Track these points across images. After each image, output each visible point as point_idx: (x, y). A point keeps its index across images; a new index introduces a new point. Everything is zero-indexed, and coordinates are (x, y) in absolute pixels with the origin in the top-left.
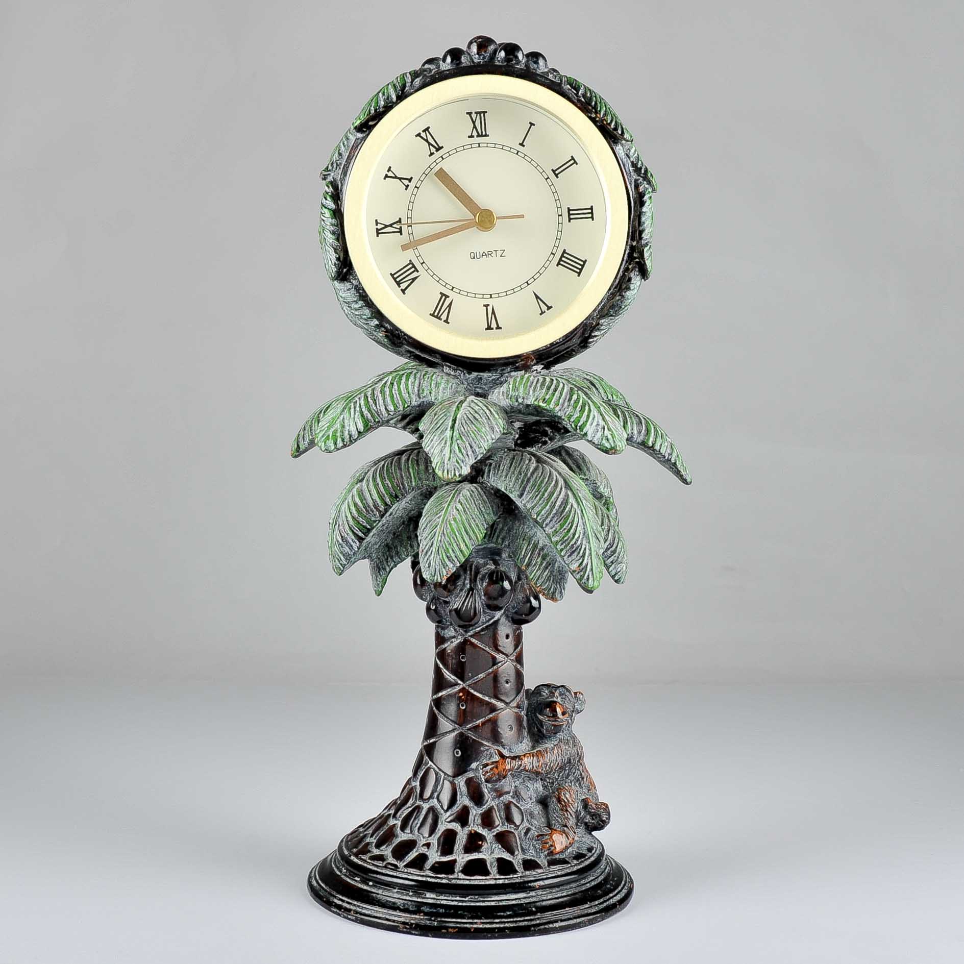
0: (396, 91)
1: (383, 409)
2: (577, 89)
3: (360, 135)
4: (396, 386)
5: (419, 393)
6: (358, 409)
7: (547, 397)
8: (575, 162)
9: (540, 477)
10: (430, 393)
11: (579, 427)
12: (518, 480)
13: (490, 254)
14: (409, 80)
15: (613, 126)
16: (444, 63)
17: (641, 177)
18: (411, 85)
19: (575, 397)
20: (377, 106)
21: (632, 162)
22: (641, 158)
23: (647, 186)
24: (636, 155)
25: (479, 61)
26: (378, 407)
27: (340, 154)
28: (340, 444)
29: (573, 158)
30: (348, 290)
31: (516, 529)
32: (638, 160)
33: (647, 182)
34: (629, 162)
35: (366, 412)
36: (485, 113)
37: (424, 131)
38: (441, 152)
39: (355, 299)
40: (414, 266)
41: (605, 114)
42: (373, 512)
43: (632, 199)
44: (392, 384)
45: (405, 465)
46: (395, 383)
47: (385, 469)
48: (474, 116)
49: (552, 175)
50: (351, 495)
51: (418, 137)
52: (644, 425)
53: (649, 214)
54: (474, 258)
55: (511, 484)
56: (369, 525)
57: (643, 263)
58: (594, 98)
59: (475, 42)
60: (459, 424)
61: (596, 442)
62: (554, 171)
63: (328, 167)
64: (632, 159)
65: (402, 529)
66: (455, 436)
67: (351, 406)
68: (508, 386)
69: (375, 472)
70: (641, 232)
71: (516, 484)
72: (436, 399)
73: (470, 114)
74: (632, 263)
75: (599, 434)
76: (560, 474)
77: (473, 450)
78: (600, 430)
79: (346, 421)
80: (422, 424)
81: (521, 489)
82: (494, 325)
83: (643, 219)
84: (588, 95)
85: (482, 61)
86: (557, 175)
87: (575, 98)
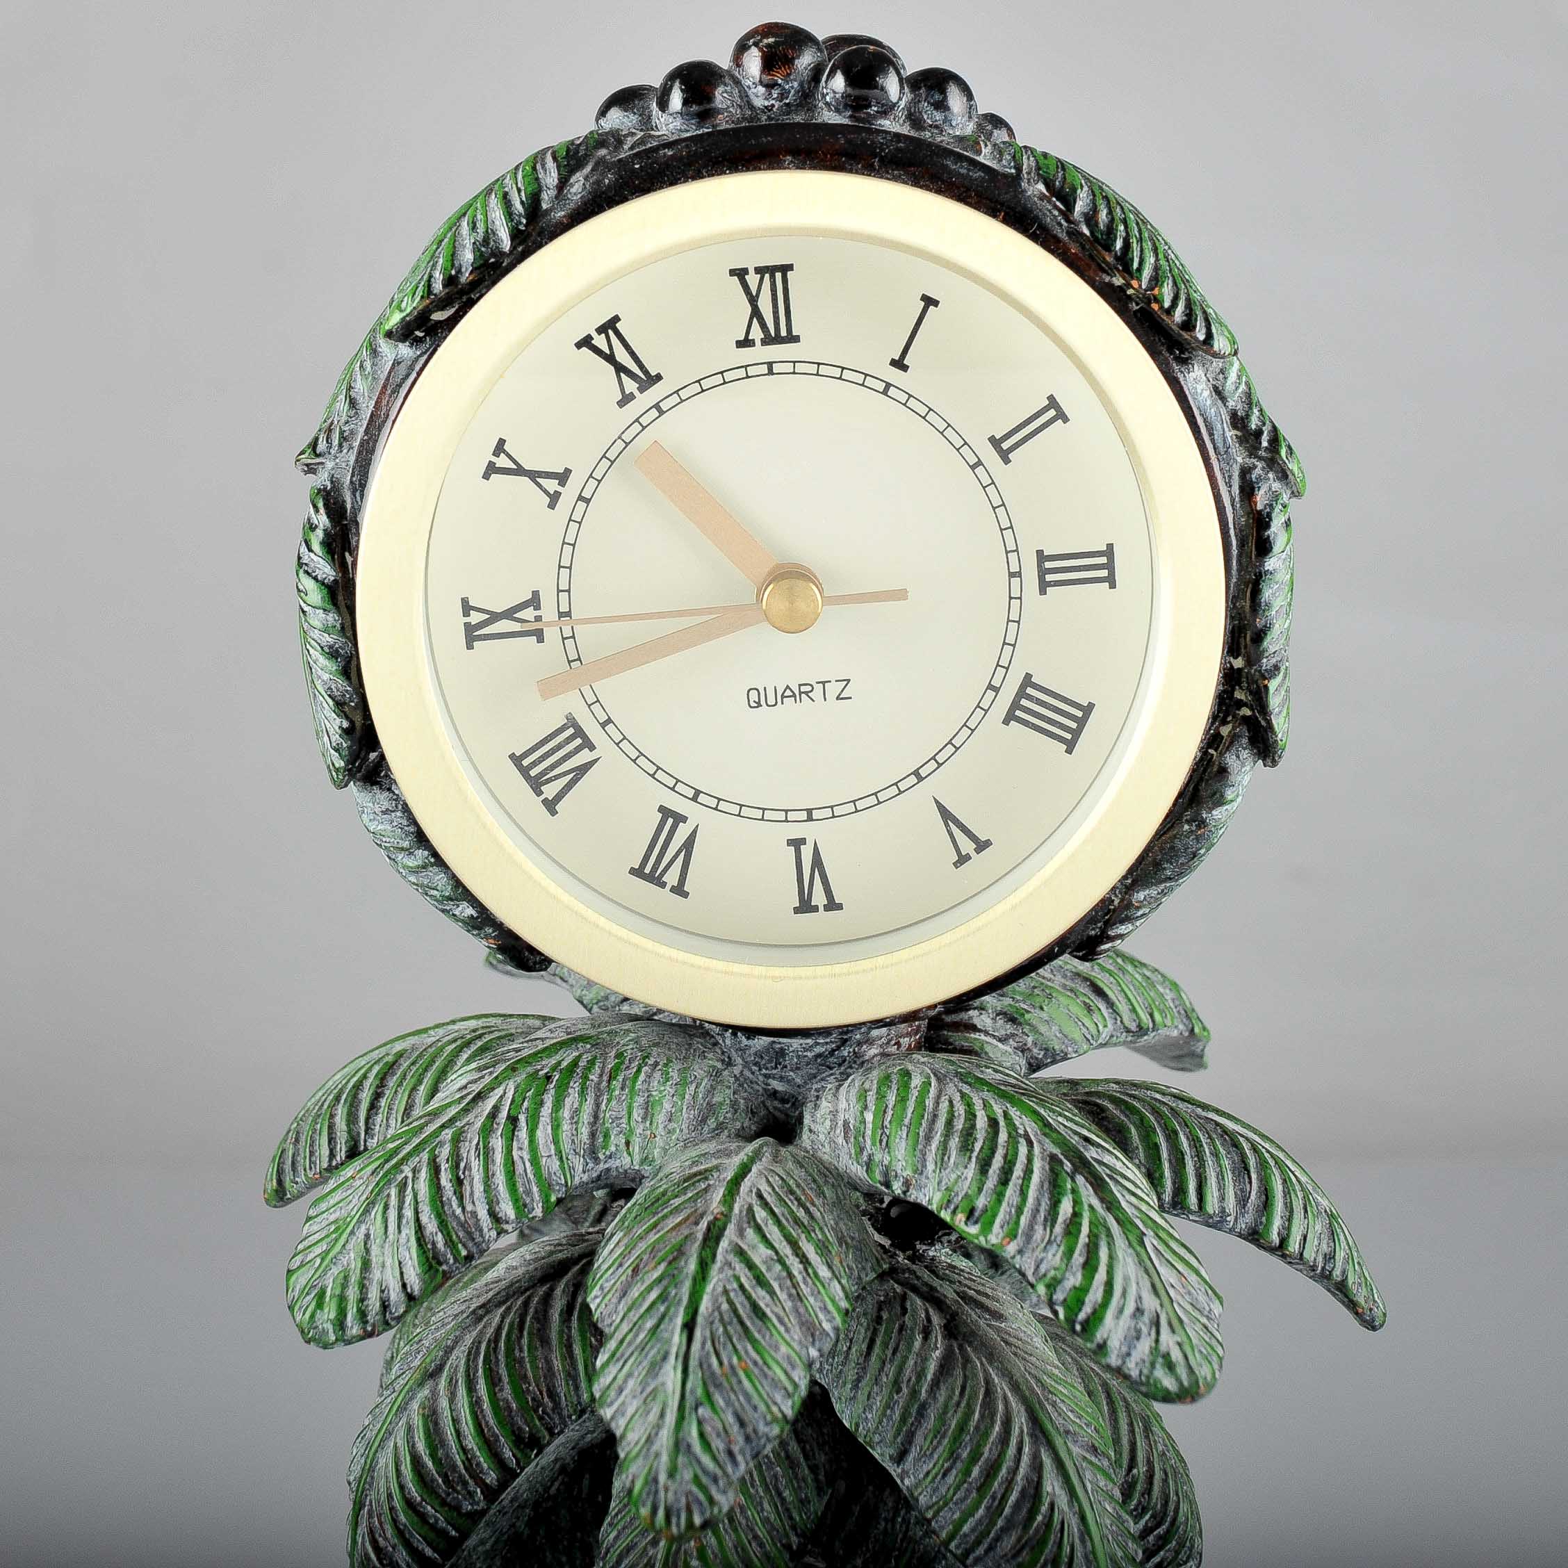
0: (509, 214)
1: (483, 1213)
2: (1068, 199)
3: (405, 351)
4: (523, 1134)
5: (592, 1144)
6: (409, 1213)
7: (981, 1202)
8: (1062, 416)
9: (958, 1404)
10: (628, 1143)
11: (1081, 1324)
12: (892, 1409)
13: (806, 693)
14: (551, 177)
15: (1179, 315)
16: (663, 111)
17: (1260, 458)
18: (557, 197)
19: (1066, 1207)
20: (453, 265)
21: (1234, 415)
22: (1260, 394)
23: (1276, 486)
24: (1243, 387)
25: (766, 103)
26: (469, 1208)
27: (353, 403)
28: (354, 1329)
29: (1052, 402)
30: (384, 813)
31: (886, 1520)
32: (1250, 404)
33: (1276, 472)
34: (1223, 411)
35: (431, 1226)
36: (785, 269)
37: (602, 330)
38: (655, 393)
39: (406, 844)
40: (580, 732)
41: (1156, 280)
42: (465, 1484)
43: (1232, 532)
44: (513, 1120)
45: (561, 1332)
46: (522, 1118)
47: (502, 1345)
48: (753, 279)
49: (990, 456)
50: (404, 1420)
51: (584, 349)
52: (1254, 1176)
53: (1283, 576)
54: (759, 705)
55: (870, 1416)
56: (454, 1528)
57: (1263, 723)
58: (1122, 228)
59: (756, 44)
60: (703, 1344)
61: (1134, 1373)
62: (995, 442)
63: (314, 445)
64: (1231, 404)
65: (558, 1490)
66: (692, 1392)
67: (389, 1195)
68: (862, 1113)
69: (472, 1355)
70: (1259, 636)
71: (884, 1423)
72: (646, 1158)
73: (740, 274)
74: (1230, 718)
75: (1143, 1347)
76: (1015, 1387)
77: (750, 1429)
78: (1145, 1330)
79: (375, 1250)
80: (596, 1291)
81: (899, 1440)
82: (819, 898)
83: (1267, 593)
84: (1103, 216)
85: (777, 104)
86: (1005, 456)
87: (1060, 224)
